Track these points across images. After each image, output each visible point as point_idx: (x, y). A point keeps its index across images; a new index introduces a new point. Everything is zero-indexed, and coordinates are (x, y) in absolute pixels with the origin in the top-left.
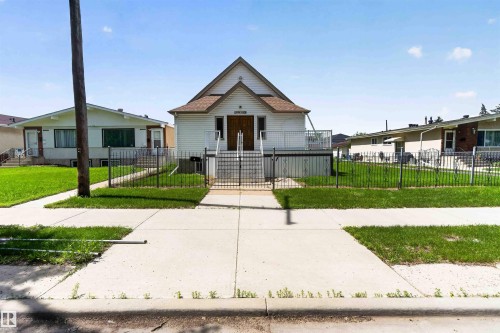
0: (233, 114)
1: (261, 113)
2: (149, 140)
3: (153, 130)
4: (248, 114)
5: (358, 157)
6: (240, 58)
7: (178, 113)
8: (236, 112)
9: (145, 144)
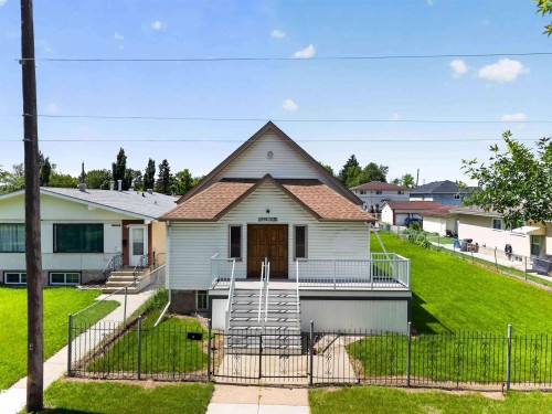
0: (257, 222)
1: (301, 221)
2: (125, 243)
3: (131, 227)
4: (279, 222)
5: (469, 245)
6: (270, 123)
7: (171, 220)
8: (260, 219)
9: (120, 249)
